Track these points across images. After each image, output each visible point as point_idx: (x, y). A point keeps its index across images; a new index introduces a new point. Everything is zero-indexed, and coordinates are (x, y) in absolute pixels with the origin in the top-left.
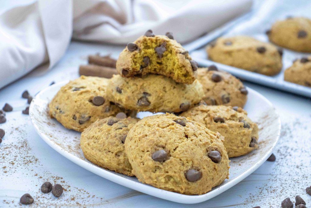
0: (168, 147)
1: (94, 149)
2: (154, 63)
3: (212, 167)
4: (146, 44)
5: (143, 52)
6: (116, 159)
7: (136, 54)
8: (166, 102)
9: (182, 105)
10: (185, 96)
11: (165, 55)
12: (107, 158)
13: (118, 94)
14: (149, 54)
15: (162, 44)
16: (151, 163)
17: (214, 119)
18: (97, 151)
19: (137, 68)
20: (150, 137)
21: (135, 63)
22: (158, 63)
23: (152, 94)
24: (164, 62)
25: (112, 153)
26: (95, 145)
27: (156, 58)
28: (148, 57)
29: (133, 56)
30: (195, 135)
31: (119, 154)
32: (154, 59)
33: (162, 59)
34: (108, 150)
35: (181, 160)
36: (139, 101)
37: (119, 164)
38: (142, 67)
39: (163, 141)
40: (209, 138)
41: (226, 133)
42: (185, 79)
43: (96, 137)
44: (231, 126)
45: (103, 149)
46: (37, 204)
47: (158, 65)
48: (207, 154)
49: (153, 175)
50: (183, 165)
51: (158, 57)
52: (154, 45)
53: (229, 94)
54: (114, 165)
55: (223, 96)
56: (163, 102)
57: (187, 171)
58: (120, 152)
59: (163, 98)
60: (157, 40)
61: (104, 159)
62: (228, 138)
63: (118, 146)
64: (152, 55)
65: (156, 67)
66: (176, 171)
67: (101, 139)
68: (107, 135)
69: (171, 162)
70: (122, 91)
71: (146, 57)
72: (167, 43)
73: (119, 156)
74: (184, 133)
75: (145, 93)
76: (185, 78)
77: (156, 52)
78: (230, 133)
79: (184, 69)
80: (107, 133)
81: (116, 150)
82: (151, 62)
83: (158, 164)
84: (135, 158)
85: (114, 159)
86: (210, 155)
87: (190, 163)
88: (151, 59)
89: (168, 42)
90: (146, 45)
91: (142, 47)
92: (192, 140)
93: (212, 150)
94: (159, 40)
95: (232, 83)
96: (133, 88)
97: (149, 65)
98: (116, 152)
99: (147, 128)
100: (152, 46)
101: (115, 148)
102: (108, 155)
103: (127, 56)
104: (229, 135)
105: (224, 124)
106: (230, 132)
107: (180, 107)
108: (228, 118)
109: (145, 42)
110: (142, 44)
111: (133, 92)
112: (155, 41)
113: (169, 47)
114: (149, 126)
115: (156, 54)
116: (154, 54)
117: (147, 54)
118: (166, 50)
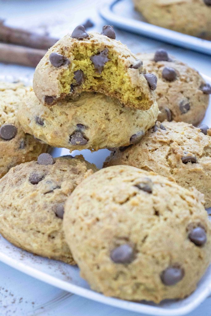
0: (134, 238)
1: (15, 227)
2: (91, 79)
3: (196, 255)
4: (78, 51)
5: (74, 65)
6: (49, 243)
7: (64, 71)
8: (111, 135)
9: (133, 137)
10: (136, 123)
11: (107, 67)
12: (37, 243)
13: (39, 127)
14: (83, 67)
15: (102, 52)
16: (110, 267)
17: (182, 159)
18: (21, 232)
19: (66, 92)
20: (105, 224)
21: (63, 84)
22: (96, 78)
23: (89, 126)
24: (105, 77)
25: (43, 234)
26: (16, 220)
27: (93, 71)
28: (81, 70)
29: (60, 75)
30: (169, 209)
31: (54, 235)
32: (90, 73)
33: (102, 73)
34: (36, 229)
35: (153, 257)
36: (71, 138)
37: (54, 251)
38: (72, 86)
40: (187, 206)
41: (200, 179)
42: (138, 104)
43: (15, 207)
44: (207, 167)
45: (29, 228)
47: (96, 81)
48: (187, 235)
49: (115, 284)
50: (157, 263)
51: (96, 70)
52: (90, 54)
53: (188, 98)
54: (48, 252)
55: (182, 103)
56: (107, 135)
57: (164, 272)
58: (56, 232)
59: (107, 130)
60: (93, 46)
61: (31, 243)
62: (204, 186)
63: (51, 222)
64: (87, 68)
65: (94, 85)
66: (148, 275)
67: (24, 212)
68: (32, 204)
69: (140, 263)
70: (44, 122)
71: (77, 71)
72: (110, 50)
73: (53, 238)
74: (154, 208)
75: (80, 125)
76: (139, 102)
77: (93, 63)
78: (206, 179)
79: (138, 91)
80: (31, 201)
81: (49, 229)
82: (85, 78)
83: (121, 267)
84: (85, 257)
85: (47, 244)
86: (193, 238)
87: (167, 259)
88: (85, 73)
89: (110, 47)
90: (77, 53)
91: (72, 58)
92: (165, 219)
93: (194, 228)
94: (97, 45)
95: (191, 80)
96: (62, 118)
97: (83, 83)
98: (48, 232)
99: (95, 203)
100: (87, 54)
101: (47, 227)
102: (38, 237)
103: (51, 75)
104: (205, 181)
105: (198, 167)
106: (207, 177)
107: (131, 139)
108: (201, 154)
109: (76, 49)
110: (71, 54)
111: (61, 125)
112: (91, 47)
113: (112, 55)
114: (100, 200)
115: (92, 66)
116: (89, 66)
117: (79, 68)
118: (109, 61)
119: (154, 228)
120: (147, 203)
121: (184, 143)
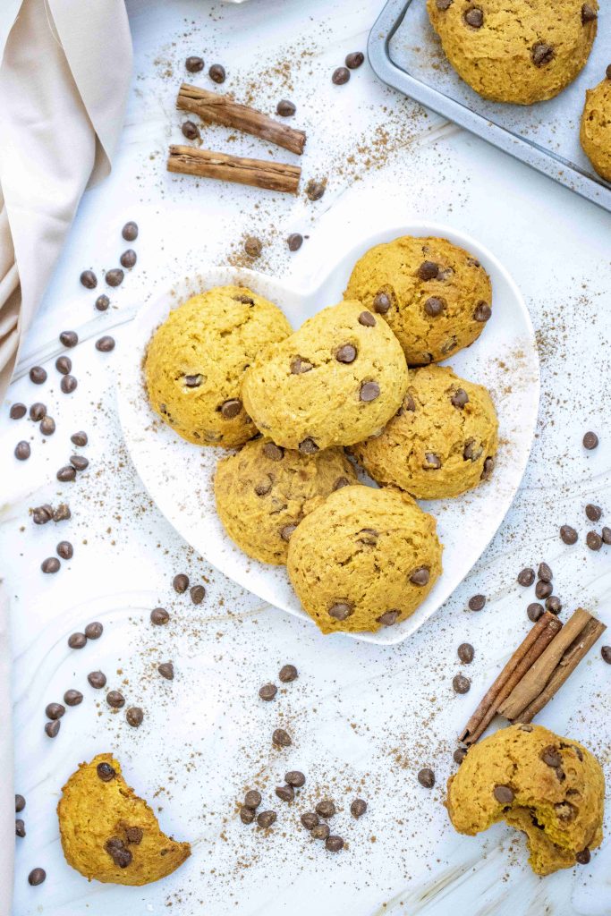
0: (352, 597)
1: (241, 541)
8: (346, 441)
12: (263, 558)
18: (247, 547)
20: (325, 587)
23: (320, 437)
25: (269, 552)
26: (241, 535)
30: (391, 563)
34: (262, 547)
39: (343, 591)
40: (412, 550)
43: (241, 520)
45: (255, 545)
46: (175, 621)
48: (408, 580)
50: (374, 613)
53: (455, 337)
57: (379, 618)
58: (282, 552)
63: (277, 544)
67: (250, 529)
68: (258, 524)
69: (357, 617)
70: (271, 429)
73: (279, 554)
74: (375, 565)
80: (257, 521)
81: (275, 550)
85: (272, 560)
86: (414, 580)
92: (386, 575)
93: (418, 571)
99: (319, 561)
101: (273, 547)
102: (264, 554)
108: (446, 455)
111: (289, 437)
114: (322, 558)
119: (373, 586)
120: (369, 562)
121: (431, 439)
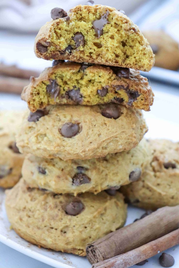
2: (90, 44)
4: (81, 15)
7: (61, 22)
11: (106, 31)
14: (83, 30)
15: (103, 15)
19: (61, 45)
21: (58, 35)
22: (96, 44)
24: (103, 43)
27: (94, 37)
28: (81, 33)
32: (90, 38)
33: (101, 36)
38: (70, 47)
51: (96, 35)
52: (92, 17)
60: (96, 11)
64: (87, 32)
65: (92, 51)
71: (77, 33)
72: (111, 13)
77: (93, 28)
82: (85, 43)
88: (86, 38)
89: (111, 11)
90: (81, 17)
91: (73, 17)
94: (99, 9)
97: (81, 45)
100: (88, 17)
109: (79, 12)
110: (73, 14)
112: (93, 11)
113: (112, 18)
115: (93, 30)
116: (90, 30)
117: (80, 29)
118: (108, 23)
